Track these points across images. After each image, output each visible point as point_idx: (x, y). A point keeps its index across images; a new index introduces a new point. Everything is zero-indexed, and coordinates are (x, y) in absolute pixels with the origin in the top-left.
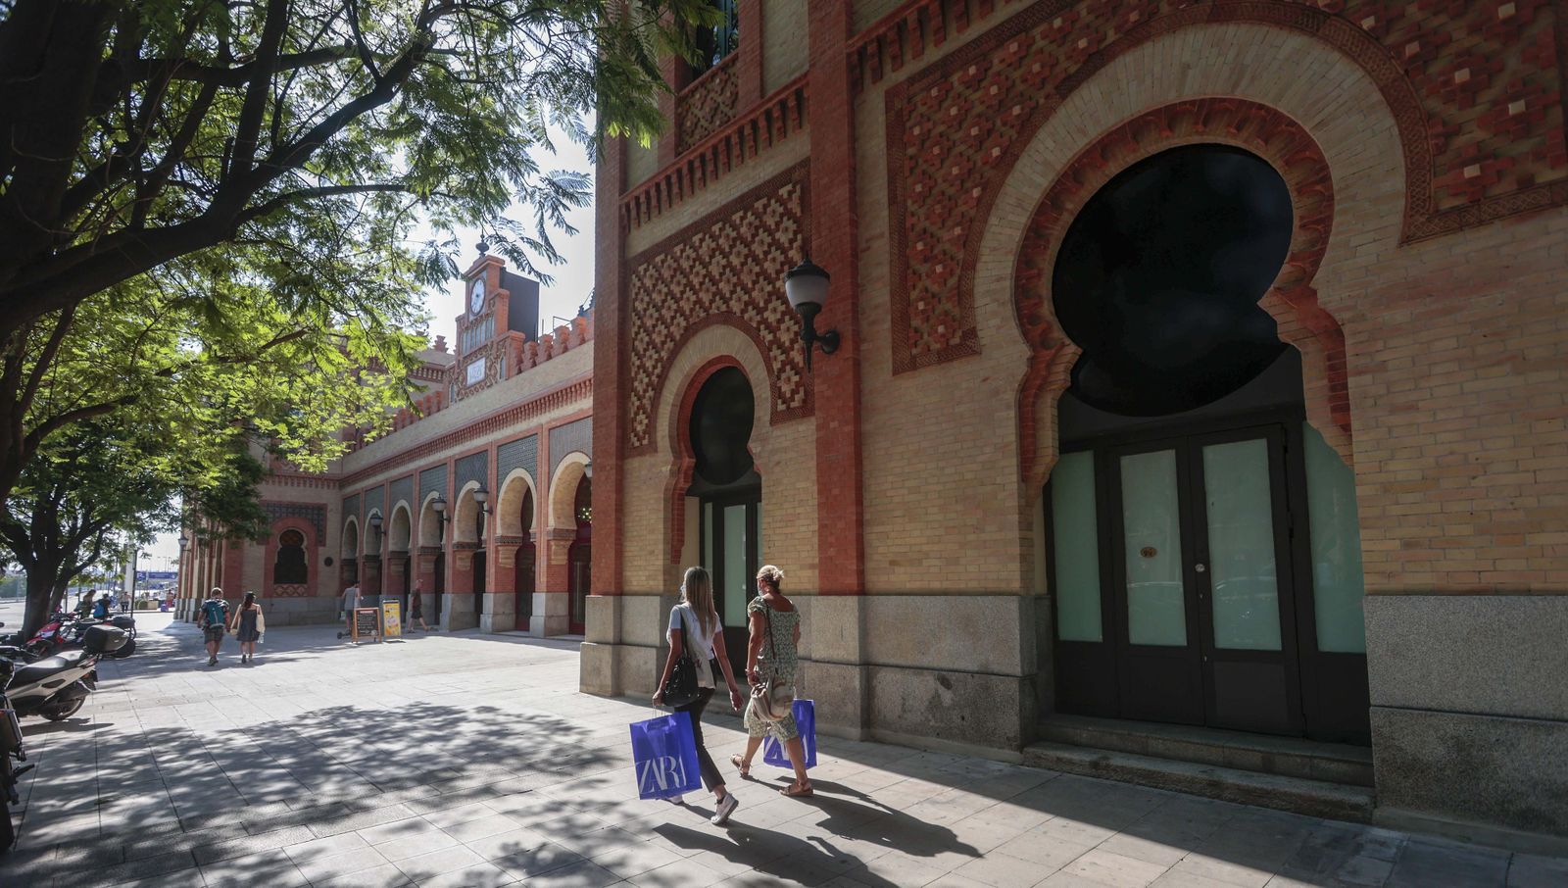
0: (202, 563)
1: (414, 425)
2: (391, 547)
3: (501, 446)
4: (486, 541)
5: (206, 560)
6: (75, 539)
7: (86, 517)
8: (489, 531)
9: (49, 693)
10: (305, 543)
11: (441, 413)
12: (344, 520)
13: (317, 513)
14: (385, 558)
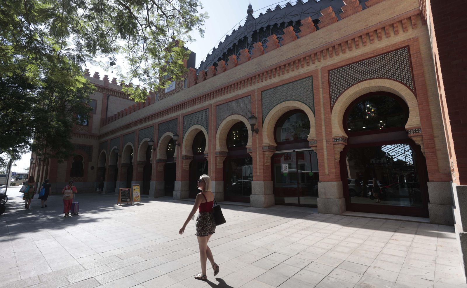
0: (39, 168)
1: (136, 112)
2: (123, 162)
3: (185, 116)
4: (176, 158)
5: (41, 167)
8: (178, 153)
10: (84, 160)
11: (151, 105)
12: (100, 151)
13: (89, 148)
14: (119, 166)
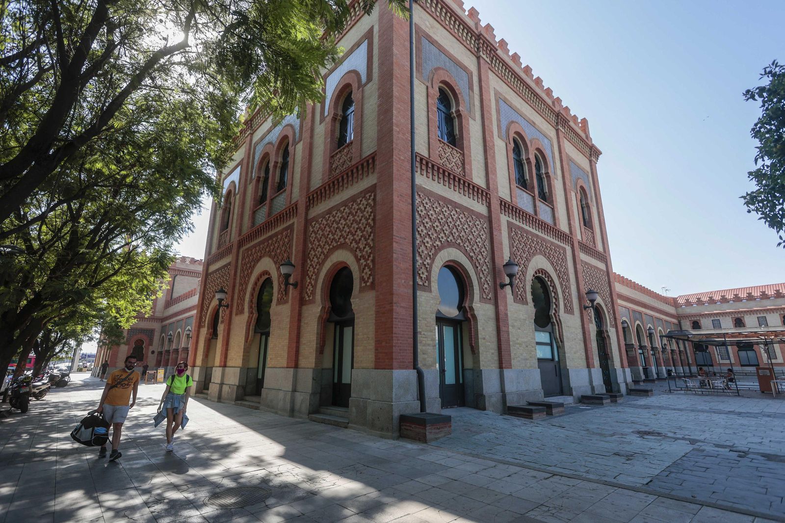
0: (104, 352)
2: (174, 347)
6: (55, 344)
7: (61, 334)
9: (37, 391)
10: (144, 344)
12: (161, 335)
13: (151, 332)
14: (171, 351)
